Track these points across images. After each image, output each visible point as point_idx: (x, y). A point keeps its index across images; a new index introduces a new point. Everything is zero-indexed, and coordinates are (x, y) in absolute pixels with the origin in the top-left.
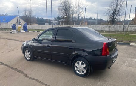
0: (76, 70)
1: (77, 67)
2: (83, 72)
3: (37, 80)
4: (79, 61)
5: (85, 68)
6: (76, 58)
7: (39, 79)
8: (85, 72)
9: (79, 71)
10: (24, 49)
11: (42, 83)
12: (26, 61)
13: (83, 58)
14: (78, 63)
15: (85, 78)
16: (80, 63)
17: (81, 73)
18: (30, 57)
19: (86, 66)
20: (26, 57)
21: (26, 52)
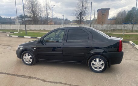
4: (97, 59)
8: (103, 67)
13: (100, 56)
14: (95, 61)
16: (98, 60)
17: (98, 70)
18: (32, 61)
19: (104, 62)
20: (25, 61)
21: (26, 56)
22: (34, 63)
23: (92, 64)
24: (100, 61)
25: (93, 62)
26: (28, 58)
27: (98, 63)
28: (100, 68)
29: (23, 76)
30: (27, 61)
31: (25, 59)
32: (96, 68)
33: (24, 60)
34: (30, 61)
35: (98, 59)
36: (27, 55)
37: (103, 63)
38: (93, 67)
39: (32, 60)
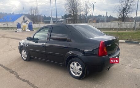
0: (71, 71)
1: (72, 68)
2: (78, 74)
3: (28, 82)
4: (75, 62)
5: (80, 69)
6: (72, 58)
7: (30, 81)
8: (81, 73)
9: (74, 72)
10: (21, 48)
11: (33, 86)
12: (23, 61)
13: (78, 59)
14: (74, 64)
15: (80, 81)
16: (76, 64)
17: (76, 75)
18: (26, 57)
20: (23, 56)
21: (23, 52)
23: (70, 68)
24: (78, 65)
25: (72, 65)
27: (76, 68)
37: (81, 68)
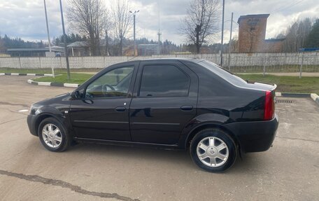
3: (115, 196)
4: (209, 138)
5: (223, 152)
7: (120, 194)
8: (225, 159)
13: (217, 130)
14: (207, 143)
16: (212, 141)
17: (213, 165)
18: (61, 141)
19: (226, 147)
20: (46, 142)
21: (47, 129)
22: (65, 147)
23: (198, 149)
24: (217, 143)
25: (201, 146)
26: (52, 133)
27: (212, 149)
28: (218, 160)
29: (34, 177)
30: (50, 142)
31: (46, 136)
32: (208, 160)
33: (45, 139)
34: (58, 142)
35: (214, 138)
36: (50, 128)
37: (225, 149)
38: (201, 159)
39: (61, 138)
